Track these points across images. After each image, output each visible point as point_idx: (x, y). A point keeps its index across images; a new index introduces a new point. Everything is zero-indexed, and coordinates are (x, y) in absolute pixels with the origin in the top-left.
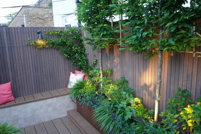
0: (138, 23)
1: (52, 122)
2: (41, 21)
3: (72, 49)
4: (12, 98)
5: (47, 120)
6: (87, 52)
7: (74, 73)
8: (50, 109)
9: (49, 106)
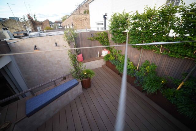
0: (136, 37)
1: (97, 69)
2: (81, 21)
3: (104, 40)
4: (83, 60)
5: (95, 68)
6: (109, 42)
7: (104, 50)
8: (96, 64)
9: (96, 63)
